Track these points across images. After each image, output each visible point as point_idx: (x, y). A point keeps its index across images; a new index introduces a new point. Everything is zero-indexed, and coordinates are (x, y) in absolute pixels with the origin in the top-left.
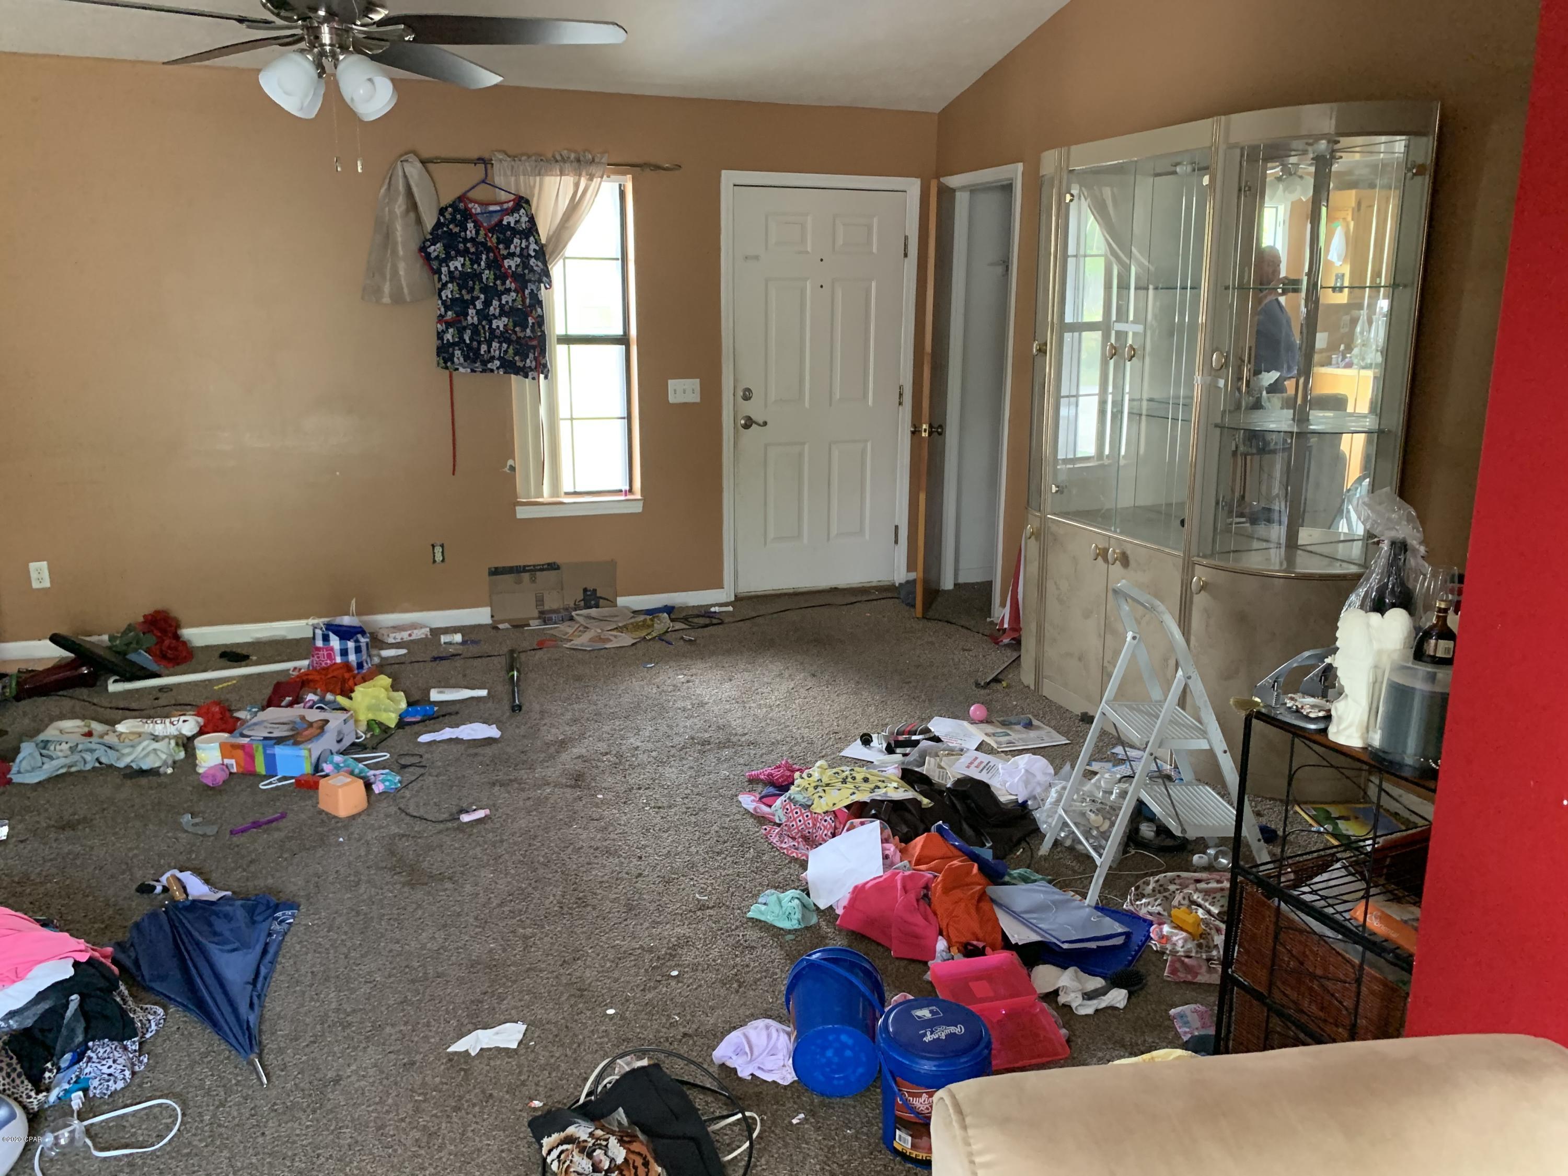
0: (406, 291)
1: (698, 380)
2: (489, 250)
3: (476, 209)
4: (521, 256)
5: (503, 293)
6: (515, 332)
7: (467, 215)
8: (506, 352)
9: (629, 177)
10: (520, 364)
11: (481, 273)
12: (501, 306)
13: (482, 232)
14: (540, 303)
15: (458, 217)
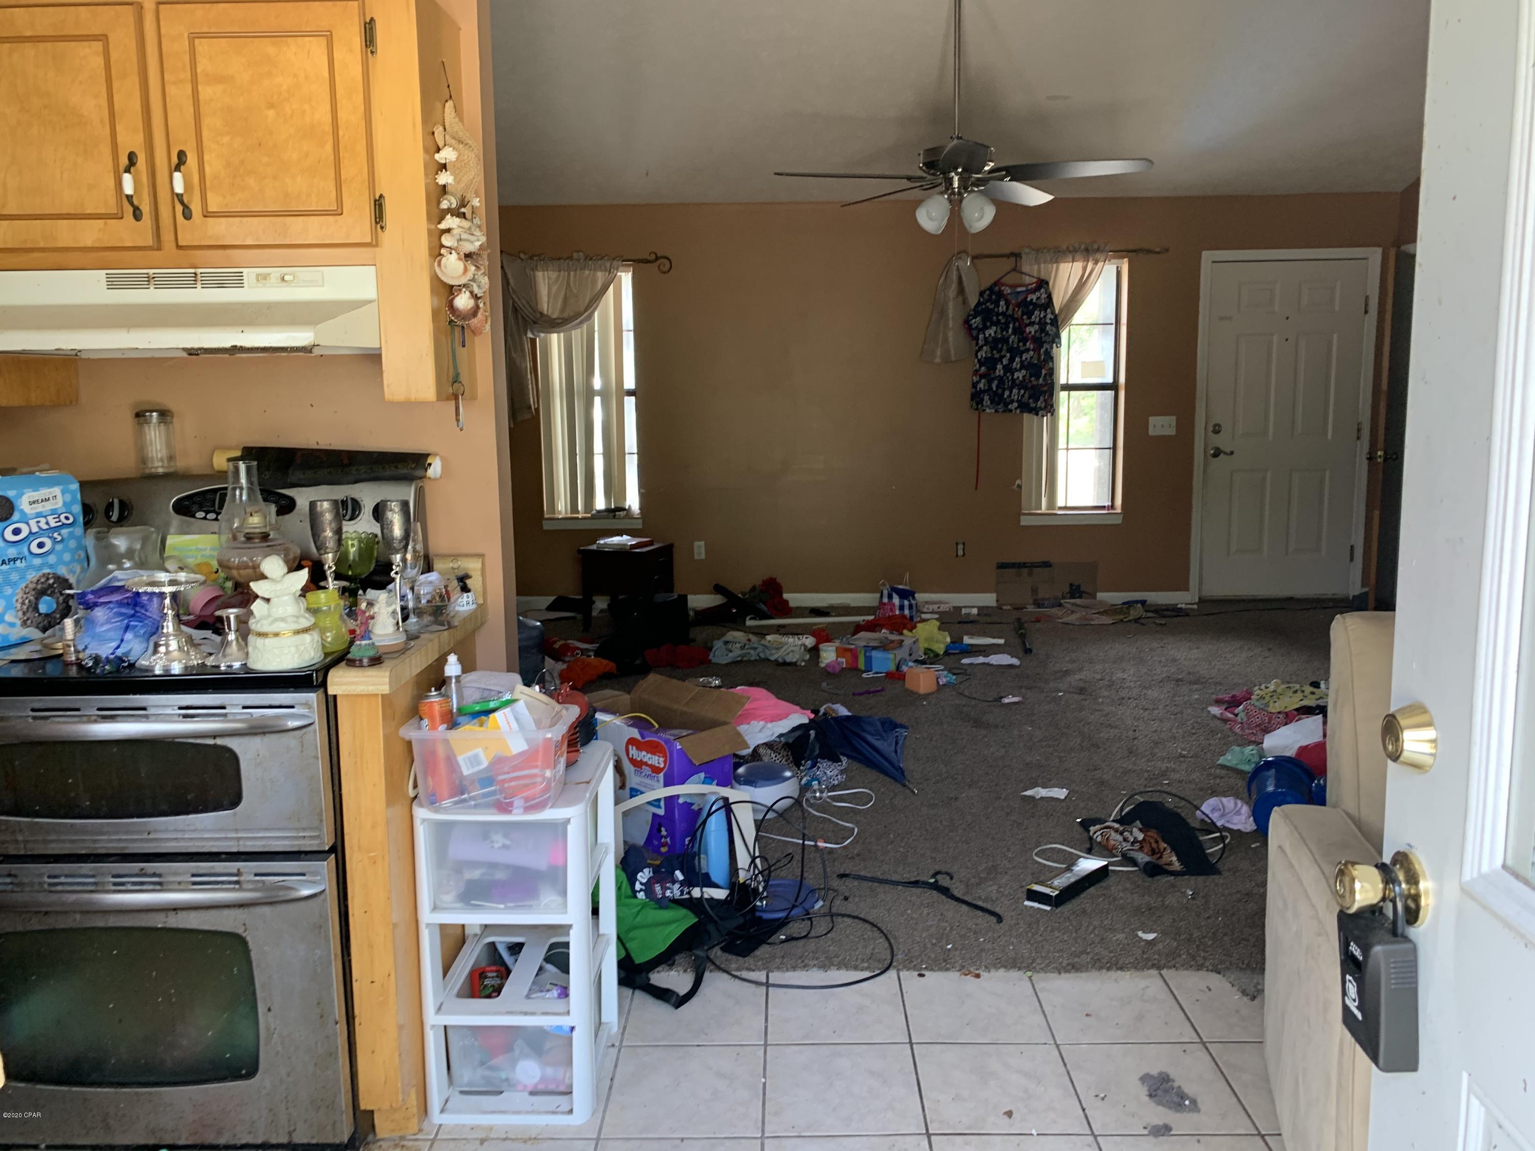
0: (952, 353)
1: (1174, 418)
2: (1015, 320)
3: (1007, 290)
4: (1039, 323)
5: (1023, 352)
6: (1031, 382)
7: (1000, 295)
8: (1023, 396)
9: (1126, 260)
10: (1033, 405)
11: (1008, 338)
12: (1022, 362)
13: (1011, 307)
14: (1052, 358)
15: (994, 297)
